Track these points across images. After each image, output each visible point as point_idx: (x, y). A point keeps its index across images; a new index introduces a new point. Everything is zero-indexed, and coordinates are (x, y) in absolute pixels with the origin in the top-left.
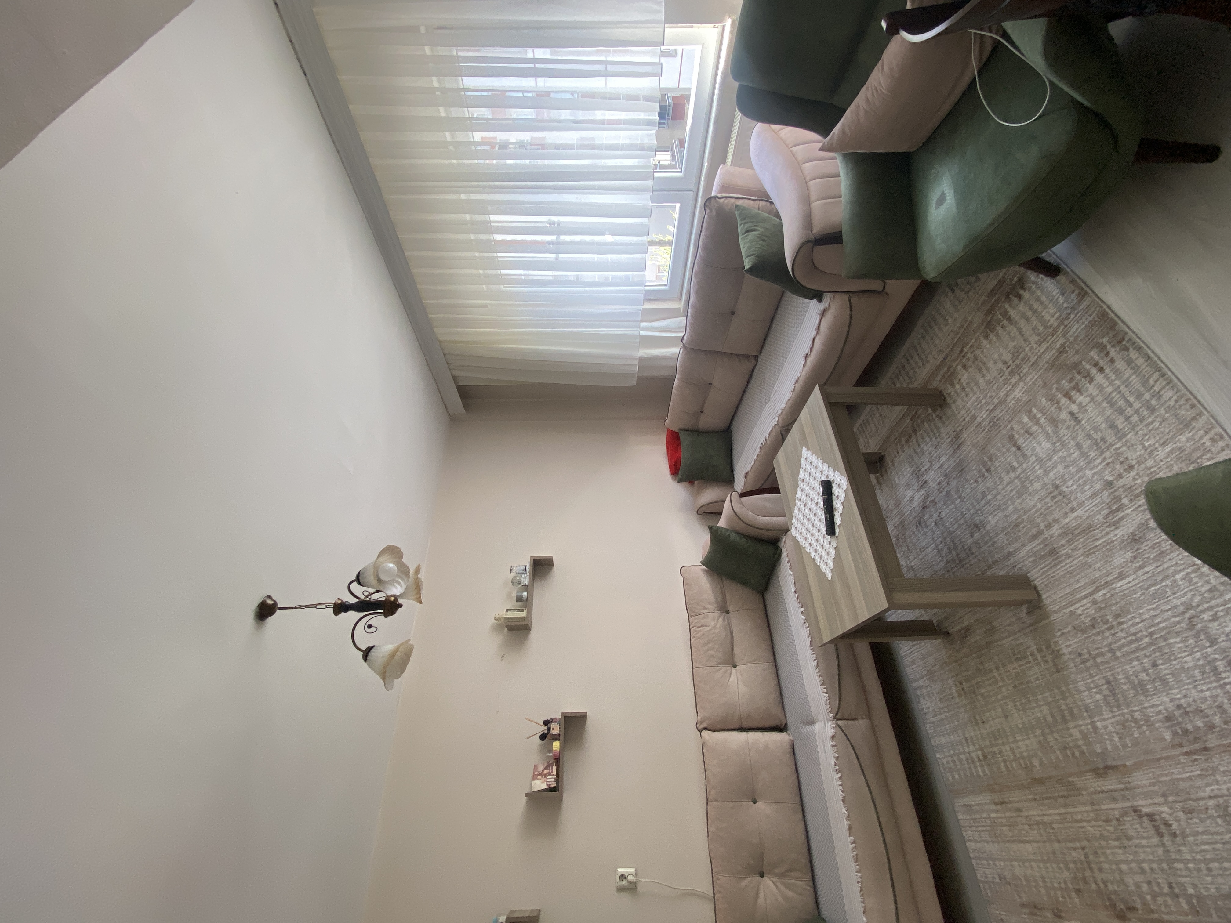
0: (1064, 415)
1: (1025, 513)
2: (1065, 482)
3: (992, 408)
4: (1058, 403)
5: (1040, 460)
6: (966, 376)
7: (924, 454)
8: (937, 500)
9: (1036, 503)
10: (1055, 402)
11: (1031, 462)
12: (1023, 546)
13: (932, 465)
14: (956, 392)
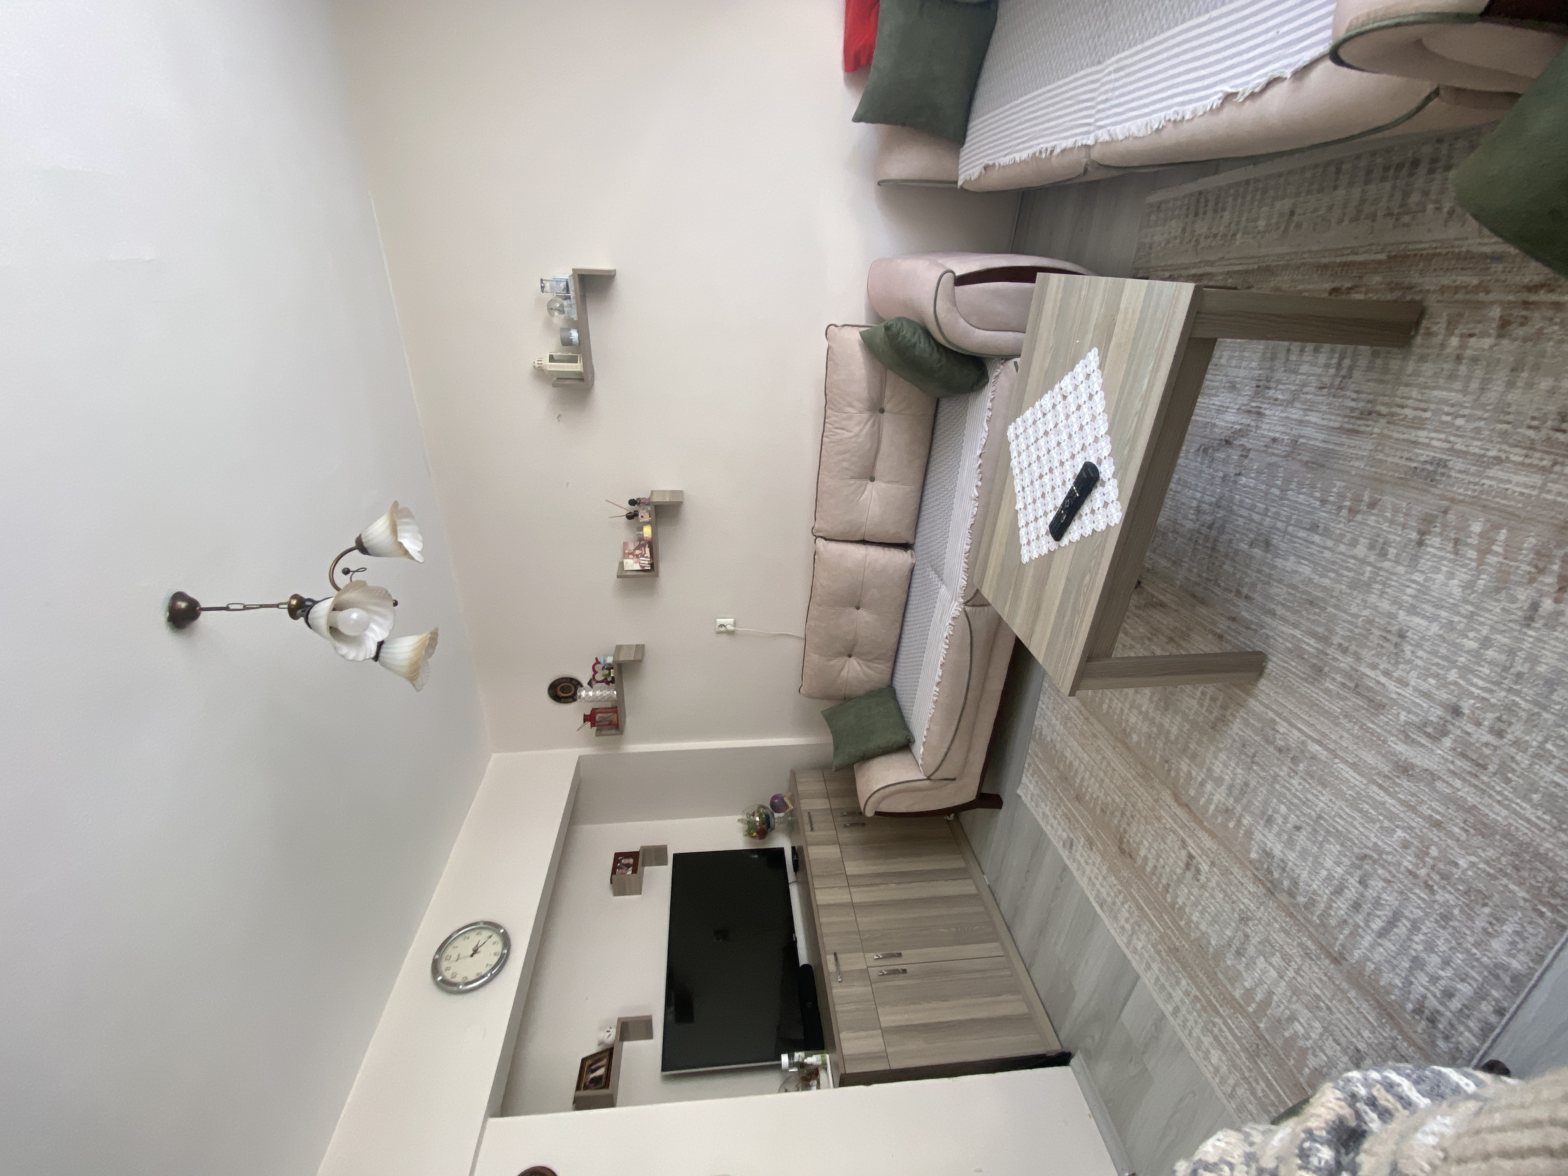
0: (1524, 595)
1: (1336, 606)
2: (1419, 645)
3: (1458, 447)
4: (1541, 571)
5: (1424, 590)
6: (1487, 342)
7: (1295, 372)
8: (1252, 455)
9: (1360, 616)
10: (1541, 565)
11: (1414, 577)
12: (1296, 626)
13: (1290, 403)
14: (1443, 345)
